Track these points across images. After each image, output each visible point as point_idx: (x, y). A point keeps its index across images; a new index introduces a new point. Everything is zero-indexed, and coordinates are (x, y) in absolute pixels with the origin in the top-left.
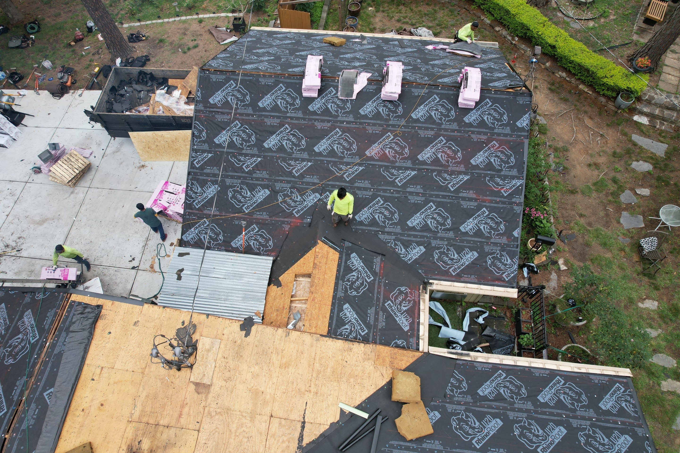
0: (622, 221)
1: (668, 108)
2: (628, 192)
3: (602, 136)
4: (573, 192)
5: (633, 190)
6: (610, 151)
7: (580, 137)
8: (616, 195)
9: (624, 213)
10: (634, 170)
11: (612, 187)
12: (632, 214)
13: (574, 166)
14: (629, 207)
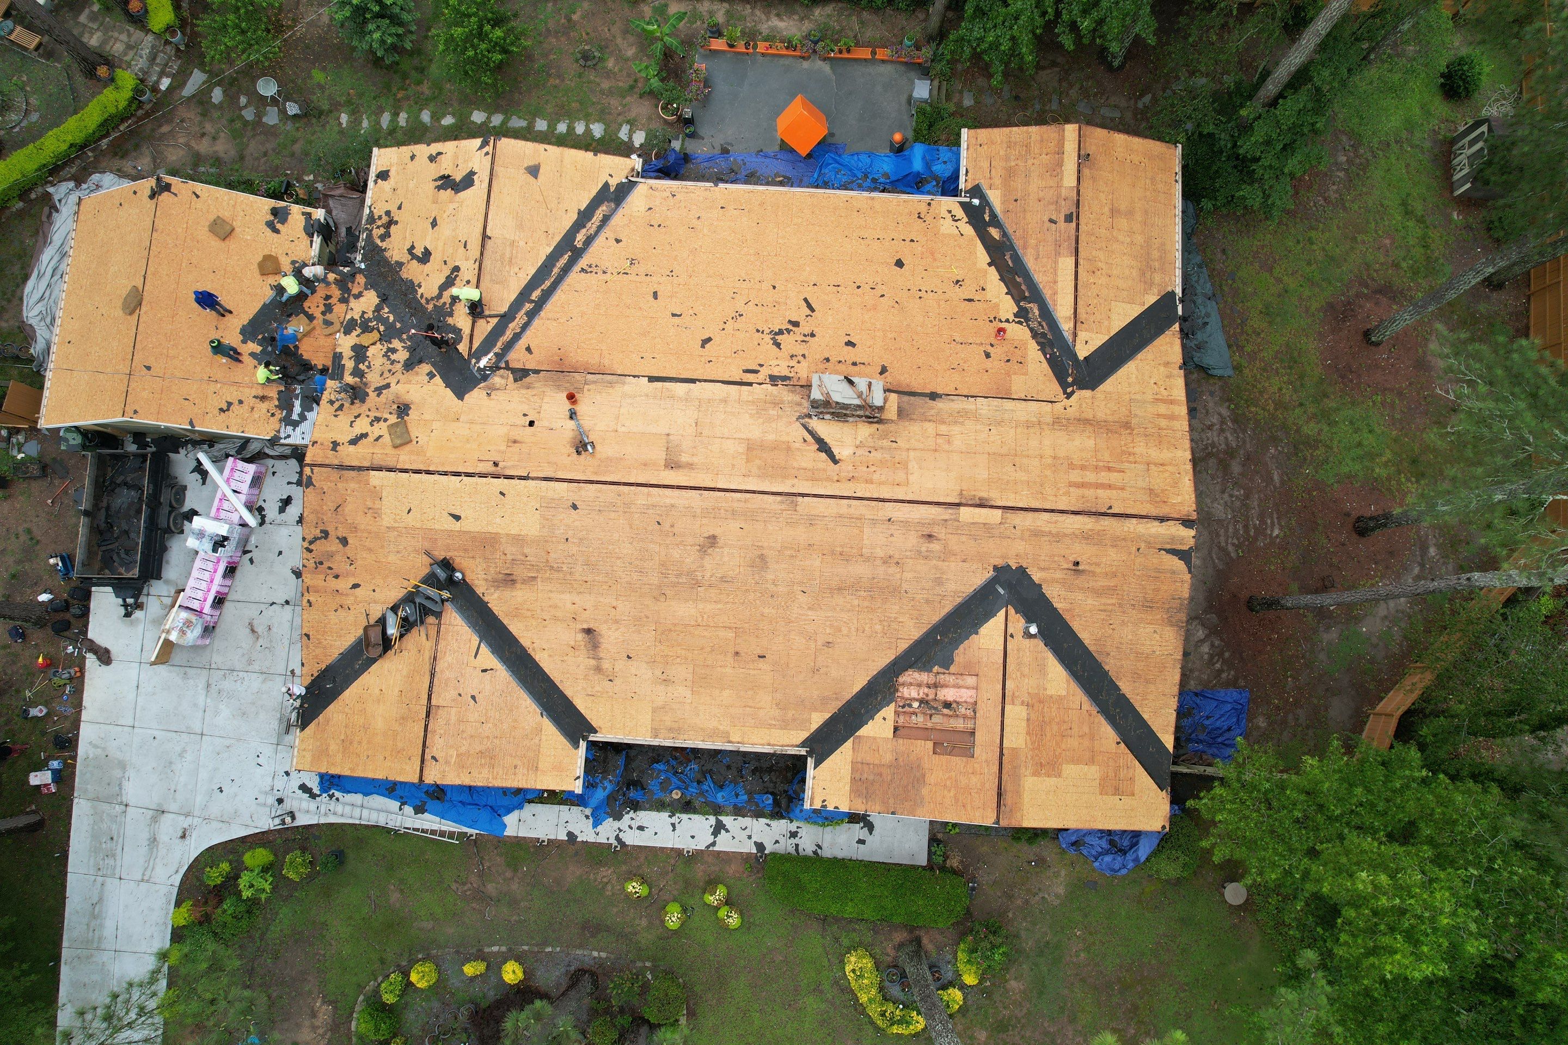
0: (271, 123)
1: (154, 59)
2: (243, 113)
3: (182, 121)
4: (242, 158)
5: (241, 109)
6: (199, 118)
7: (181, 140)
8: (246, 123)
9: (264, 120)
10: (221, 103)
11: (238, 125)
12: (265, 114)
13: (216, 152)
14: (259, 115)
